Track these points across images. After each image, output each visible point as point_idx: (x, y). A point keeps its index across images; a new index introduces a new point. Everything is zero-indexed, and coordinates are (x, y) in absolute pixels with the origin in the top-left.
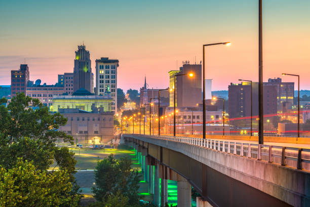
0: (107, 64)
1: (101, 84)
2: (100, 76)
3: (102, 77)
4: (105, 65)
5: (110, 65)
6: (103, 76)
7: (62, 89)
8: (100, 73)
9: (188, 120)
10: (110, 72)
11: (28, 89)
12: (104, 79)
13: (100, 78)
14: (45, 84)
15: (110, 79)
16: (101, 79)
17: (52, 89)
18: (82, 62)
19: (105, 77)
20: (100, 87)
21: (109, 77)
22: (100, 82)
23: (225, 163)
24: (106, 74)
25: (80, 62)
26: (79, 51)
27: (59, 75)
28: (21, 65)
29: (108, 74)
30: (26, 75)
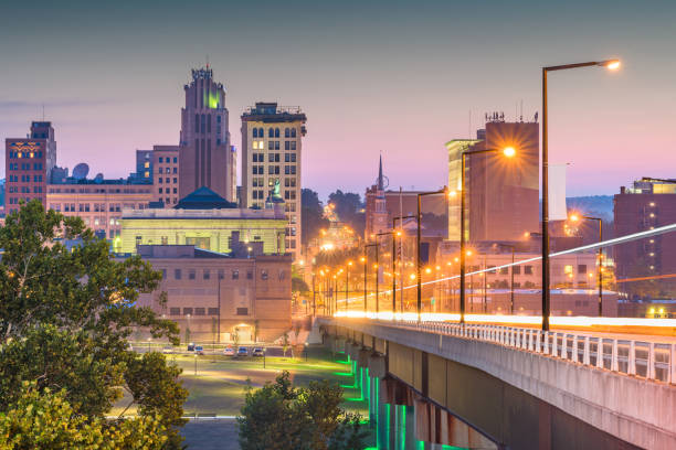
0: (274, 126)
1: (258, 176)
2: (255, 155)
3: (258, 157)
4: (266, 127)
5: (282, 127)
6: (261, 156)
7: (148, 192)
8: (255, 147)
9: (501, 279)
10: (282, 145)
11: (52, 191)
12: (266, 164)
13: (255, 160)
14: (100, 175)
15: (282, 164)
16: (258, 164)
17: (118, 191)
18: (203, 115)
19: (266, 158)
20: (255, 185)
21: (277, 159)
22: (255, 172)
23: (605, 399)
24: (271, 152)
25: (197, 116)
26: (195, 84)
27: (138, 152)
28: (33, 123)
29: (274, 152)
30: (48, 150)
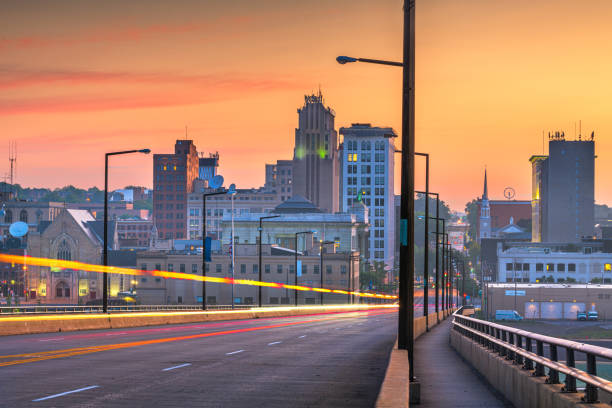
0: (366, 140)
1: (353, 186)
2: (349, 167)
3: (352, 169)
4: (359, 141)
5: (373, 141)
6: (355, 167)
7: (272, 199)
8: (350, 159)
10: (373, 158)
11: (192, 199)
12: (359, 175)
13: (349, 172)
14: (233, 186)
15: (373, 175)
16: (352, 175)
17: (247, 198)
18: (313, 134)
19: (359, 170)
20: (349, 194)
21: (369, 170)
22: (349, 183)
24: (364, 163)
25: (308, 135)
26: (306, 109)
27: (267, 166)
28: (178, 141)
29: (367, 164)
30: (188, 164)
